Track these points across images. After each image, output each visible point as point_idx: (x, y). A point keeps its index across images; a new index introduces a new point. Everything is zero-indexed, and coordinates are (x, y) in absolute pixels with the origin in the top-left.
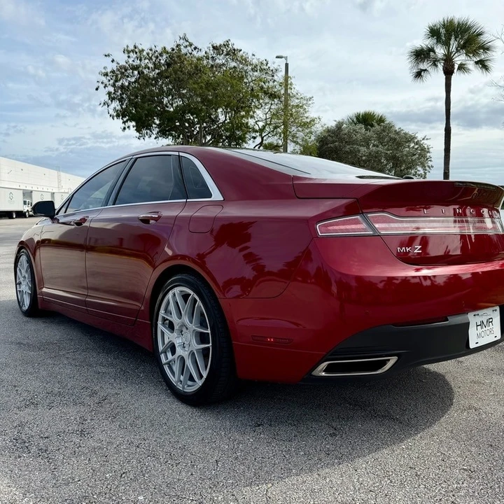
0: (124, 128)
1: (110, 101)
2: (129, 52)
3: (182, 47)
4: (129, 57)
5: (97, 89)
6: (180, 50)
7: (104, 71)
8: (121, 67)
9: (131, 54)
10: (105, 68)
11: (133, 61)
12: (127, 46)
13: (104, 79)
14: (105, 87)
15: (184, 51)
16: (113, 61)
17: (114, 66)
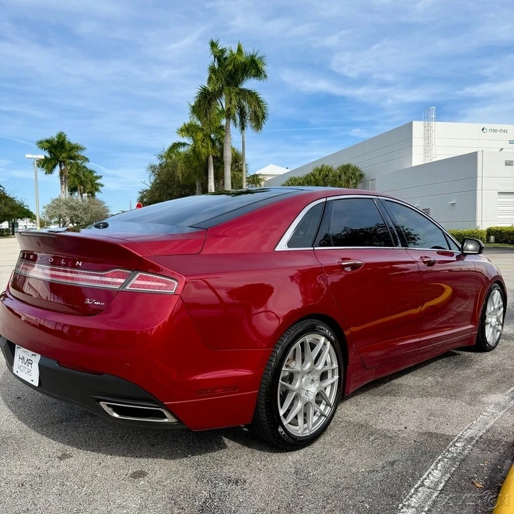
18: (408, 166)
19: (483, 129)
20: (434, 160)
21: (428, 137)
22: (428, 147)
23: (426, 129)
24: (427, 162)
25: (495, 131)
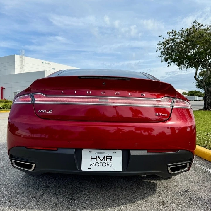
0: (169, 66)
1: (162, 55)
2: (169, 33)
3: (195, 26)
4: (170, 35)
5: (157, 51)
6: (194, 28)
7: (159, 43)
8: (167, 40)
9: (171, 34)
10: (160, 42)
11: (172, 37)
12: (169, 31)
13: (160, 46)
14: (160, 50)
15: (196, 27)
16: (164, 38)
17: (164, 40)
18: (13, 73)
19: (43, 62)
20: (24, 72)
21: (21, 62)
22: (22, 66)
23: (21, 58)
24: (21, 73)
25: (47, 64)
